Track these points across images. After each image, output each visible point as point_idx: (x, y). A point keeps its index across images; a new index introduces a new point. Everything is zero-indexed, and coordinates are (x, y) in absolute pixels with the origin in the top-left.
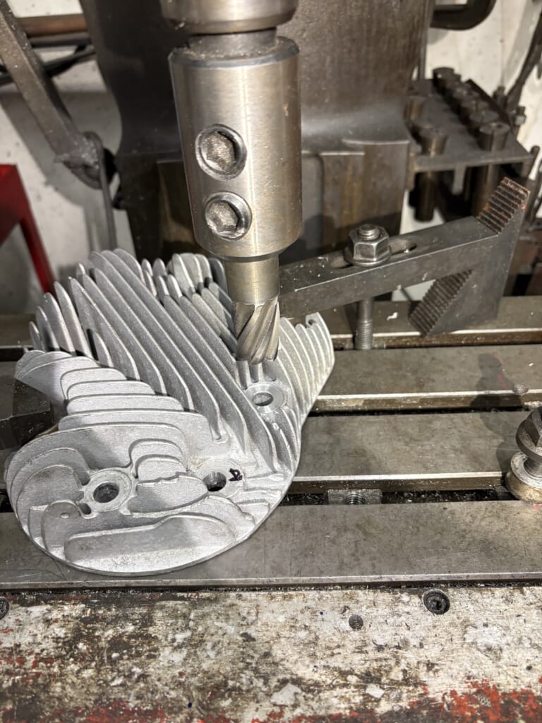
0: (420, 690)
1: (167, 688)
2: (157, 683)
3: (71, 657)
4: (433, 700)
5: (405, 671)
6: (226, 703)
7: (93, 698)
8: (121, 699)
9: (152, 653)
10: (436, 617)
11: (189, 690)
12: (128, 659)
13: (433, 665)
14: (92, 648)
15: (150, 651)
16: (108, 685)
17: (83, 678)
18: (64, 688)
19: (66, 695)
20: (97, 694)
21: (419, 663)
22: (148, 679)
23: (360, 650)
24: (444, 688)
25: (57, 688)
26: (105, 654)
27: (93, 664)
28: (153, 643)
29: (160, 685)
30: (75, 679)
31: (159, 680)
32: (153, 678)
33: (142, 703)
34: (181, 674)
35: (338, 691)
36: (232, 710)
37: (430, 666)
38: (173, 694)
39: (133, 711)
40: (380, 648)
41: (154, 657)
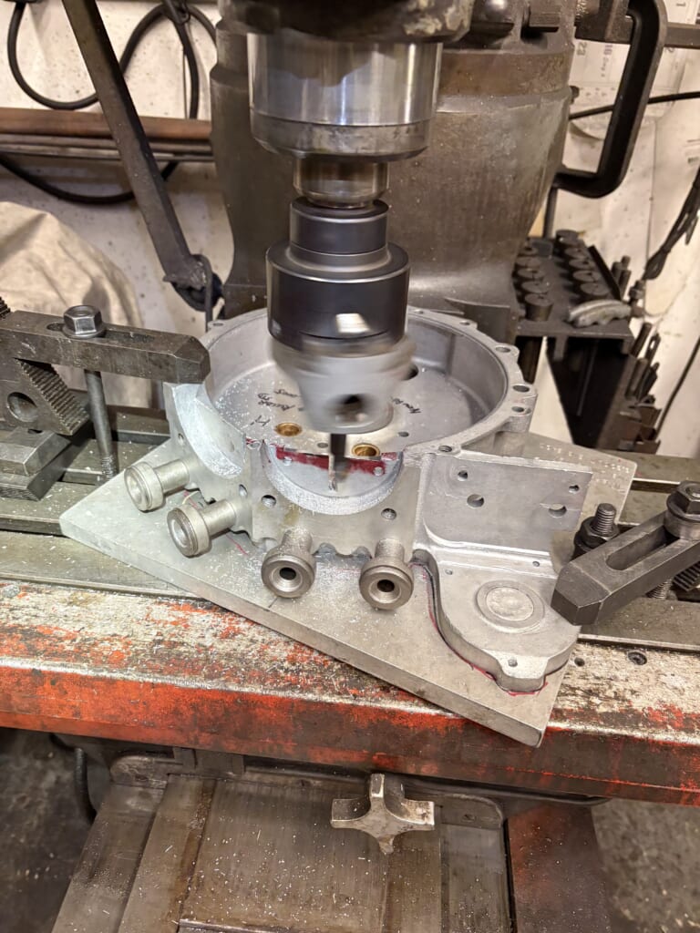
0: (626, 704)
4: (636, 710)
5: (615, 693)
10: (637, 666)
13: (635, 692)
21: (625, 689)
23: (583, 677)
24: (643, 705)
35: (570, 698)
37: (633, 692)
40: (598, 678)
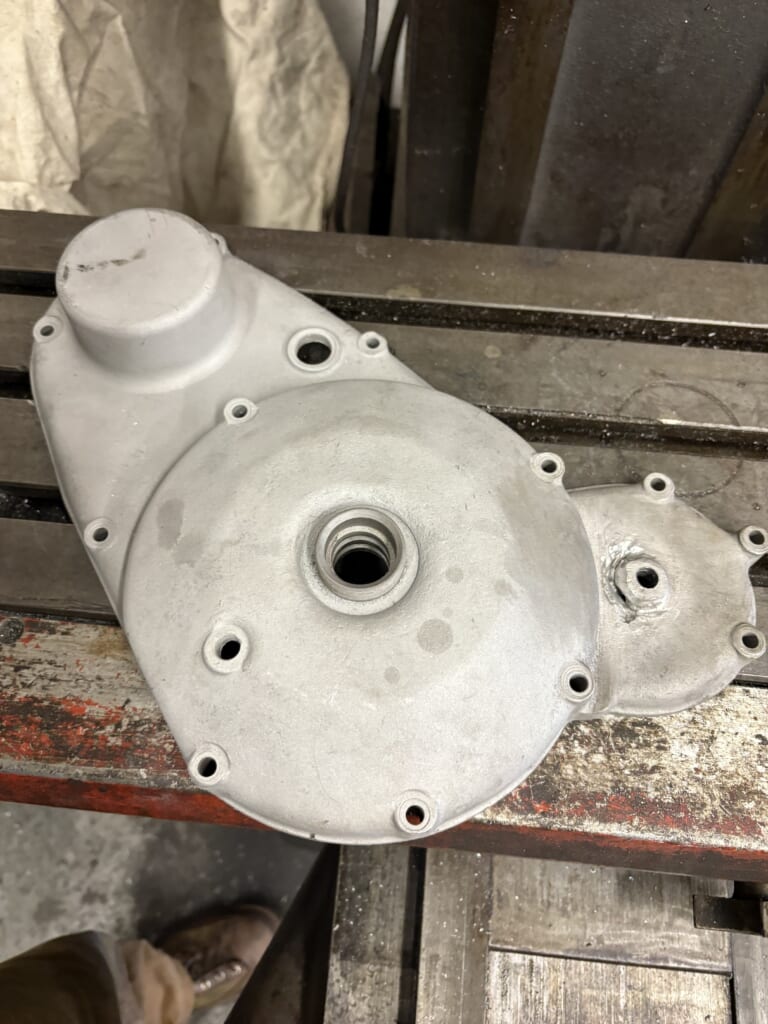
1: (685, 783)
2: (673, 776)
3: (575, 738)
6: (750, 805)
7: (609, 784)
8: (639, 789)
9: (662, 745)
11: (708, 788)
12: (637, 748)
14: (596, 731)
15: (658, 742)
16: (621, 773)
17: (593, 763)
18: (576, 771)
19: (580, 779)
20: (611, 781)
22: (663, 771)
25: (568, 770)
26: (611, 739)
27: (601, 749)
28: (660, 733)
29: (677, 780)
30: (586, 764)
31: (675, 773)
32: (668, 770)
33: (662, 795)
34: (697, 770)
36: (757, 813)
38: (692, 790)
39: (654, 803)
41: (664, 749)
